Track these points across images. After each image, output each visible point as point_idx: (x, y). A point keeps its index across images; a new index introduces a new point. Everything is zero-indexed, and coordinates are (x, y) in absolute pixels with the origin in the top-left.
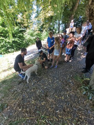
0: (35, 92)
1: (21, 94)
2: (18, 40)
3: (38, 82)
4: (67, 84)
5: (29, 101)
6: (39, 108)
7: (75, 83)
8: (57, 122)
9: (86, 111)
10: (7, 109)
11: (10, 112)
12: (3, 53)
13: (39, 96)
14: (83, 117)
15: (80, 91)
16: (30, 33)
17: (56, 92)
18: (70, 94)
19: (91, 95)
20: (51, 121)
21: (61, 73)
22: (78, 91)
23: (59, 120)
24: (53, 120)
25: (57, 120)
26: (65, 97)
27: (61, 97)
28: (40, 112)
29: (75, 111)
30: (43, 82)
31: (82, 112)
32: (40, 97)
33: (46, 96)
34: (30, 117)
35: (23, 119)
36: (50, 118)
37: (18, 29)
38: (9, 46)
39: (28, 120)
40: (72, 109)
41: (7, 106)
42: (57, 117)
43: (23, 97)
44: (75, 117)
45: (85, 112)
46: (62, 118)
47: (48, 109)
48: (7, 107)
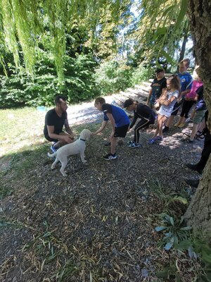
0: (61, 188)
1: (40, 183)
2: (79, 82)
3: (76, 171)
4: (134, 195)
5: (44, 200)
6: (51, 219)
7: (152, 200)
8: (64, 256)
9: (138, 266)
10: (10, 199)
11: (11, 205)
12: (47, 104)
13: (64, 197)
14: (121, 275)
15: (153, 222)
16: (107, 70)
17: (98, 202)
18: (125, 218)
19: (172, 240)
20: (55, 248)
21: (132, 167)
22: (149, 219)
23: (69, 253)
24: (60, 249)
25: (67, 252)
26: (109, 218)
27: (100, 216)
28: (49, 225)
29: (113, 254)
30: (86, 174)
31: (126, 265)
32: (64, 200)
33: (76, 202)
34: (31, 225)
35: (20, 222)
36: (57, 243)
37: (85, 61)
38: (59, 92)
39: (25, 229)
40: (109, 248)
41: (12, 193)
42: (69, 248)
43: (40, 188)
44: (105, 265)
45: (136, 268)
46: (77, 254)
47: (63, 226)
48: (11, 195)
